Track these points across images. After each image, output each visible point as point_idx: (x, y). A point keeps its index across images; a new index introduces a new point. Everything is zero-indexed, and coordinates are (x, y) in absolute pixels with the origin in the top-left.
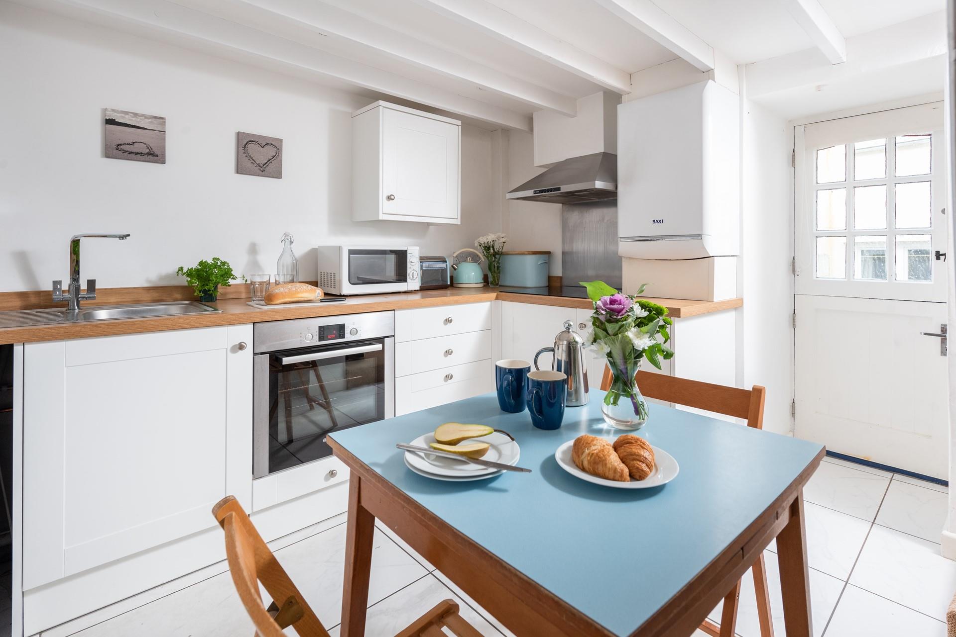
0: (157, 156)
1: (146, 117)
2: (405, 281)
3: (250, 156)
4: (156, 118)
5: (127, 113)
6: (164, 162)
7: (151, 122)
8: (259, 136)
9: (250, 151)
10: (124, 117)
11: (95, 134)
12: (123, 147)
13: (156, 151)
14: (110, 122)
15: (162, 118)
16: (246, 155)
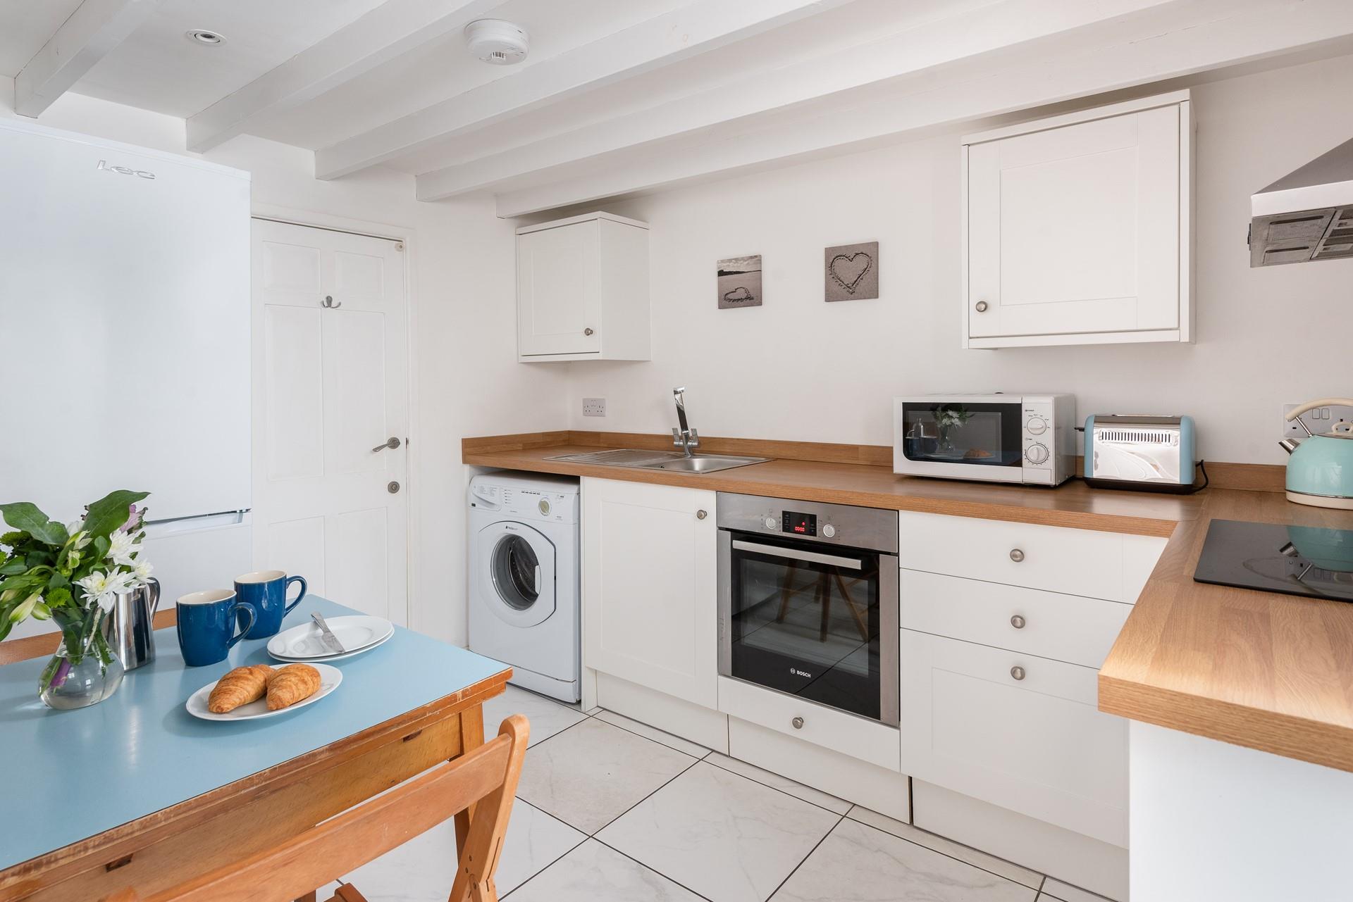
0: (753, 299)
1: (743, 259)
2: (1019, 463)
3: (837, 277)
4: (751, 257)
5: (730, 260)
6: (760, 304)
7: (748, 263)
8: (846, 247)
9: (837, 270)
10: (729, 265)
11: (711, 288)
12: (729, 296)
13: (752, 294)
14: (721, 273)
15: (756, 256)
16: (832, 276)
